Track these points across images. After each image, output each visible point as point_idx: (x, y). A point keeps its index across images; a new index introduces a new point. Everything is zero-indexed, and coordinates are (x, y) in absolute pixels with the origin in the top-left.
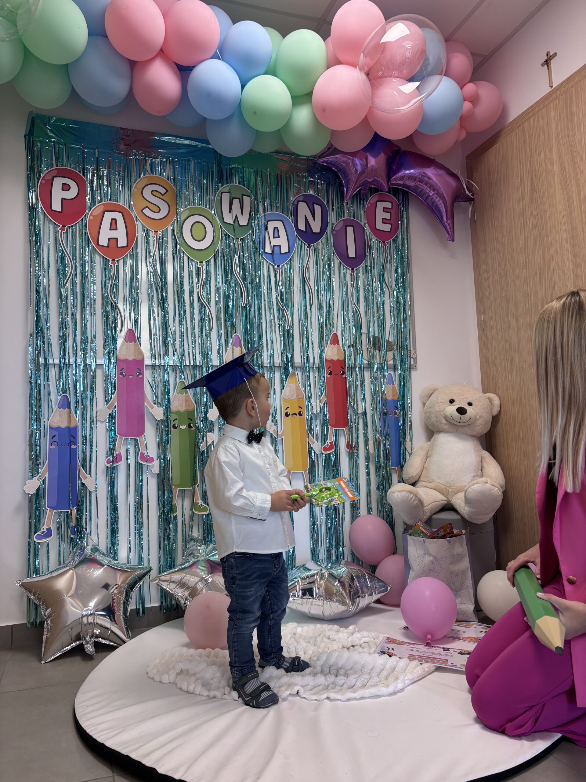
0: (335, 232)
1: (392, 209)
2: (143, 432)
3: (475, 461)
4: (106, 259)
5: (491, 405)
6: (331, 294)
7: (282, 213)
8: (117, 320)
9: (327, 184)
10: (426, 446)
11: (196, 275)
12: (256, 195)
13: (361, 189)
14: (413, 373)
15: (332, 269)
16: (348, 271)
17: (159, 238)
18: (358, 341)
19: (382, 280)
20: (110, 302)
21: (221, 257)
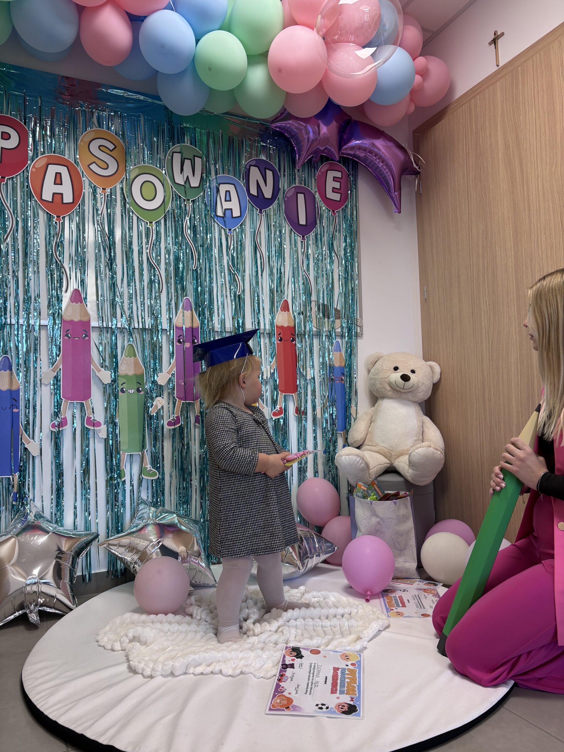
0: (286, 199)
1: (341, 178)
2: (90, 397)
3: (416, 426)
4: (50, 215)
5: (432, 372)
6: (282, 261)
7: (234, 176)
8: (63, 279)
9: (279, 150)
10: (371, 411)
11: (145, 236)
12: (208, 157)
13: (313, 156)
14: (359, 341)
15: (283, 236)
16: (299, 238)
17: (107, 196)
18: (308, 309)
19: (331, 248)
20: (54, 260)
21: (171, 218)
